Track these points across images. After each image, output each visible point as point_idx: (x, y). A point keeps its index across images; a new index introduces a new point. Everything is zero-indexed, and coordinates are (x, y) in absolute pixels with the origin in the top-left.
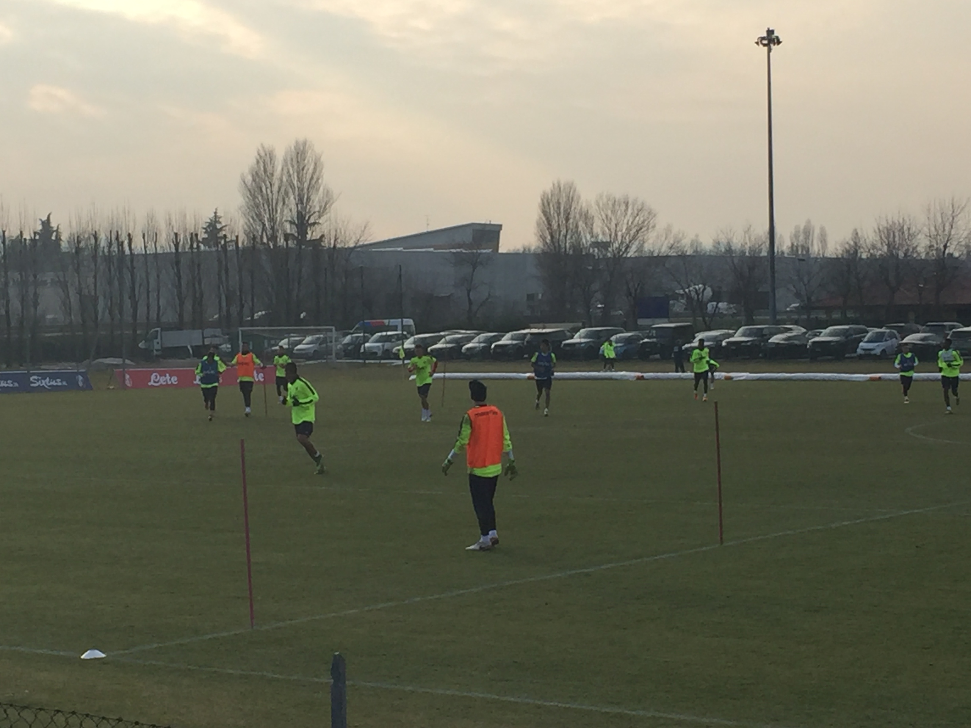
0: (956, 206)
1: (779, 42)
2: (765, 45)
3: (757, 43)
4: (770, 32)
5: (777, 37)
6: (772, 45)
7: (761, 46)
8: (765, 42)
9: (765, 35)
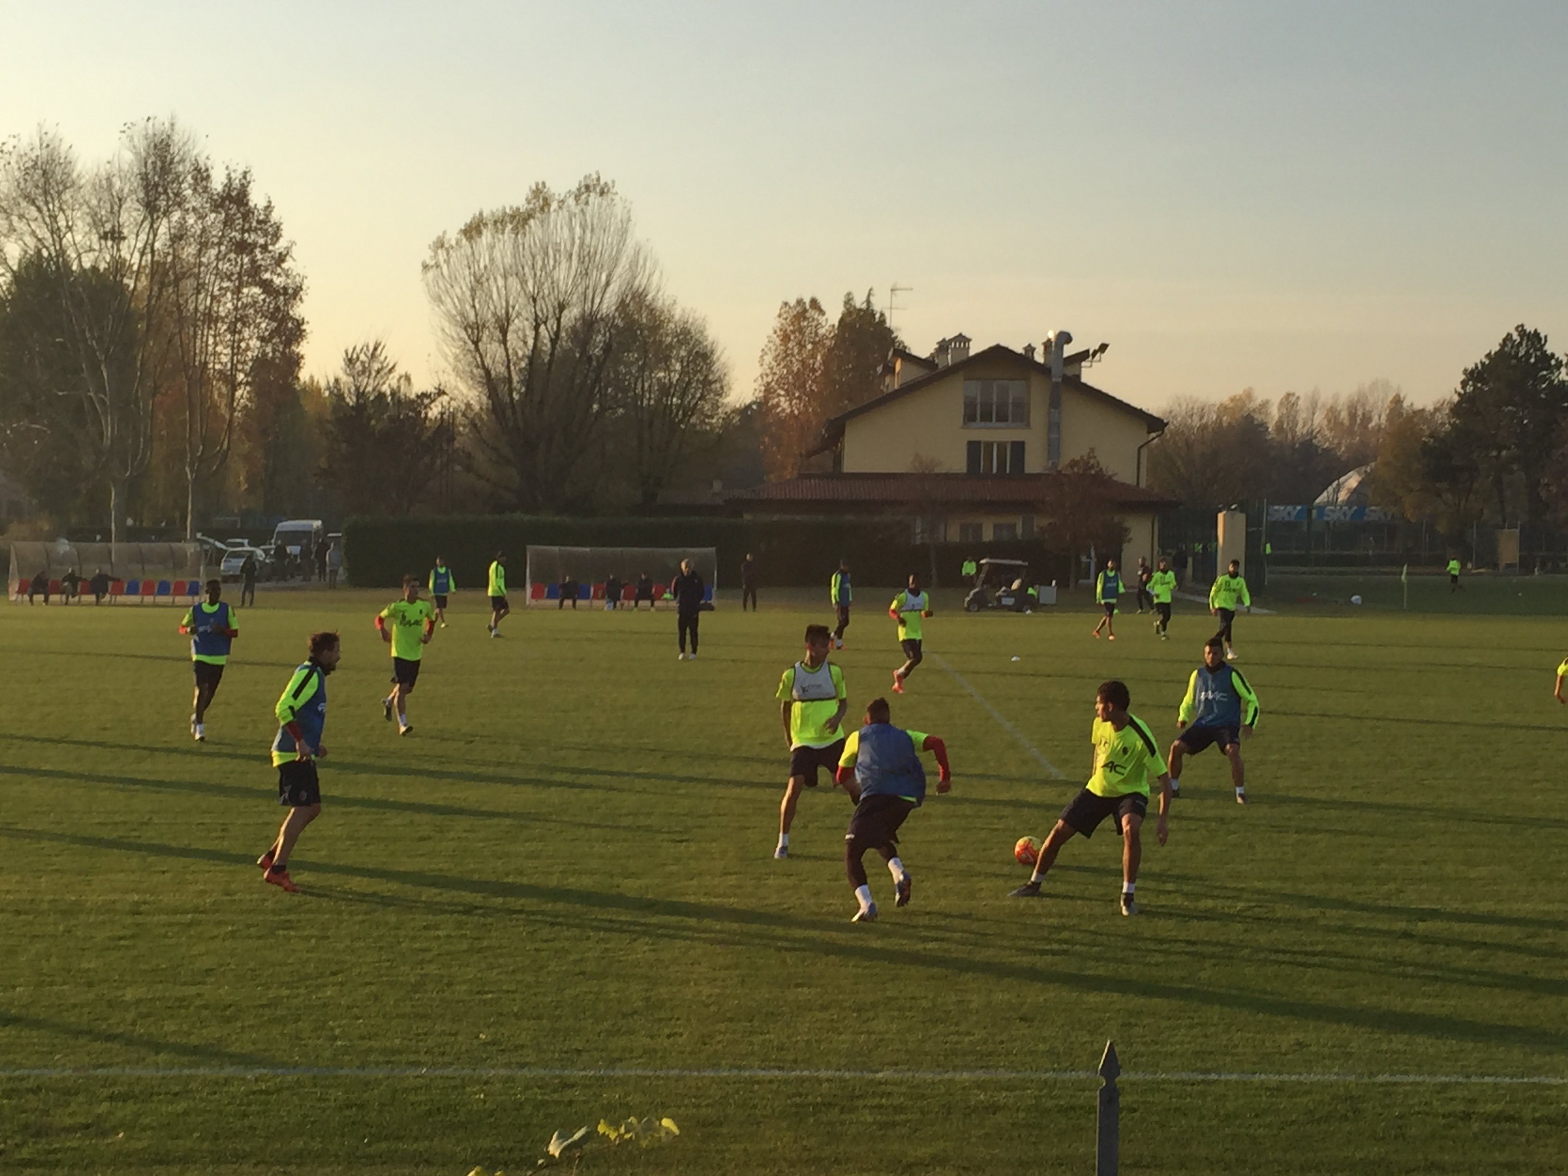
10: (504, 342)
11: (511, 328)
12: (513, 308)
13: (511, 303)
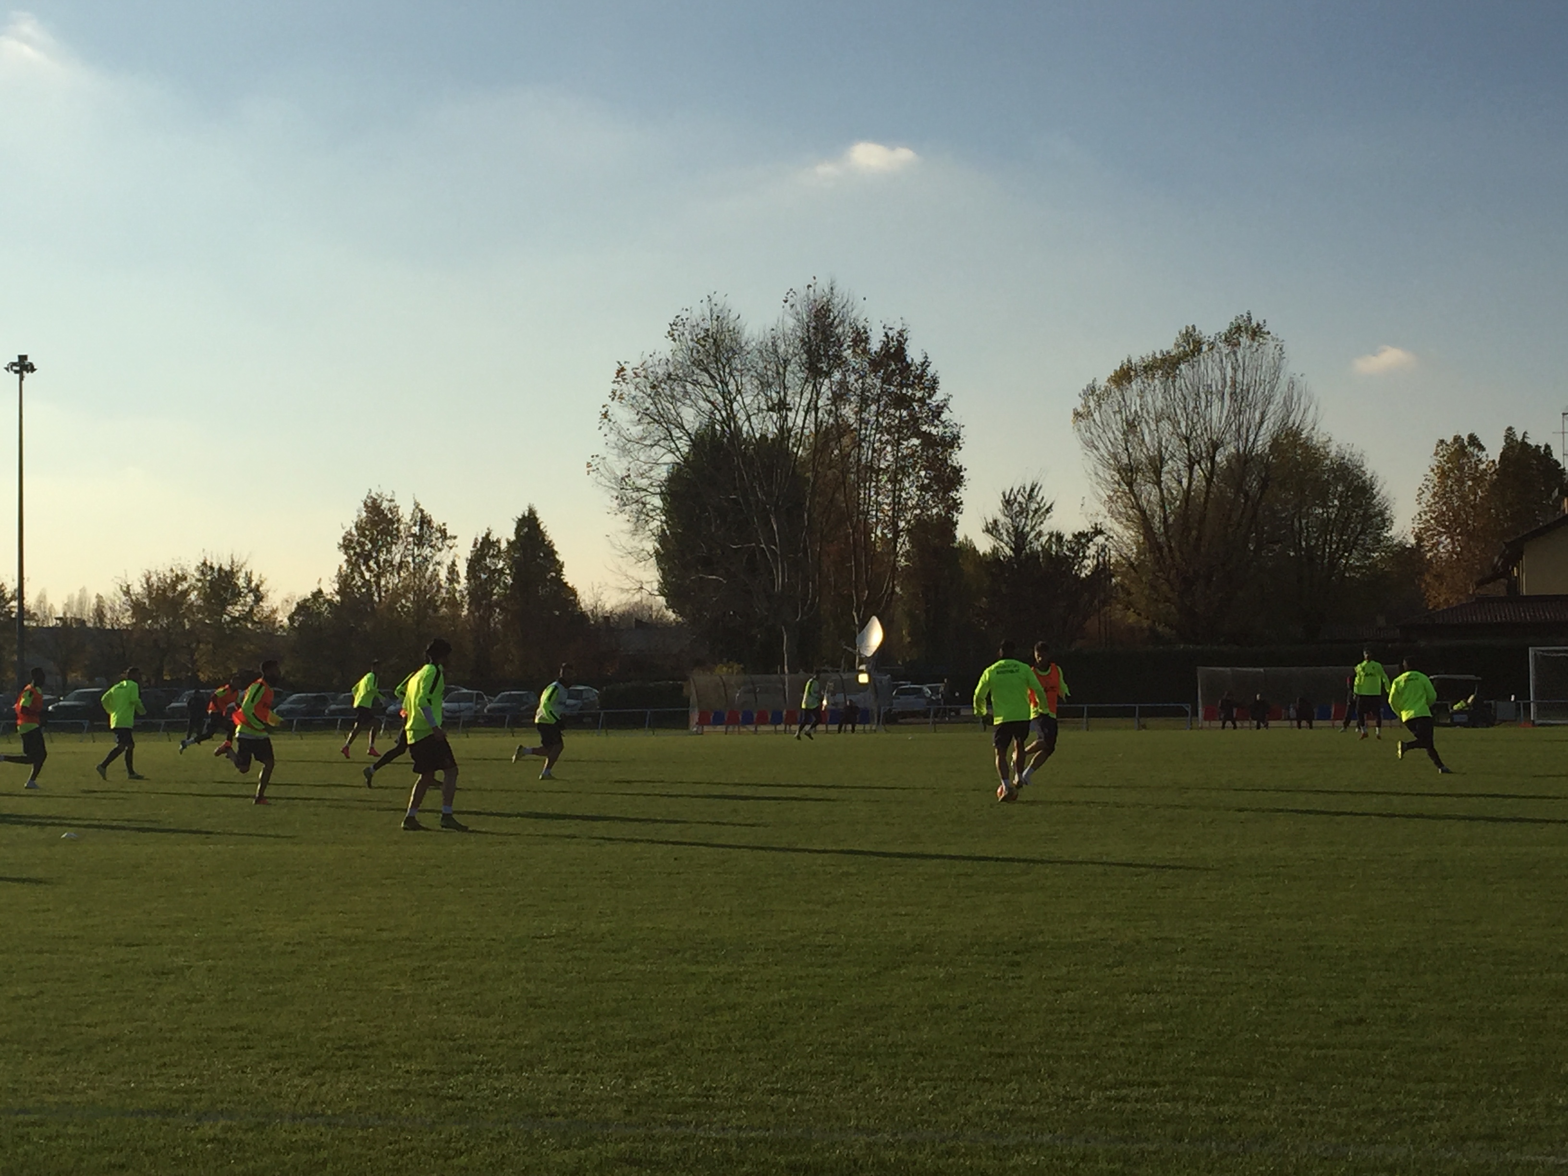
0: (236, 560)
1: (33, 369)
2: (16, 372)
3: (7, 369)
4: (23, 358)
5: (31, 364)
6: (25, 373)
7: (12, 373)
8: (17, 368)
9: (16, 360)
10: (1158, 483)
11: (1165, 469)
12: (1167, 449)
13: (1164, 444)
